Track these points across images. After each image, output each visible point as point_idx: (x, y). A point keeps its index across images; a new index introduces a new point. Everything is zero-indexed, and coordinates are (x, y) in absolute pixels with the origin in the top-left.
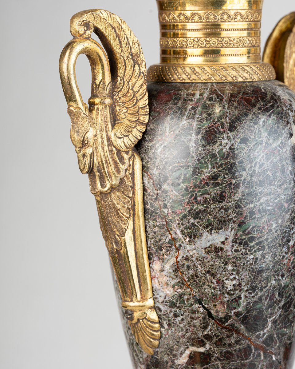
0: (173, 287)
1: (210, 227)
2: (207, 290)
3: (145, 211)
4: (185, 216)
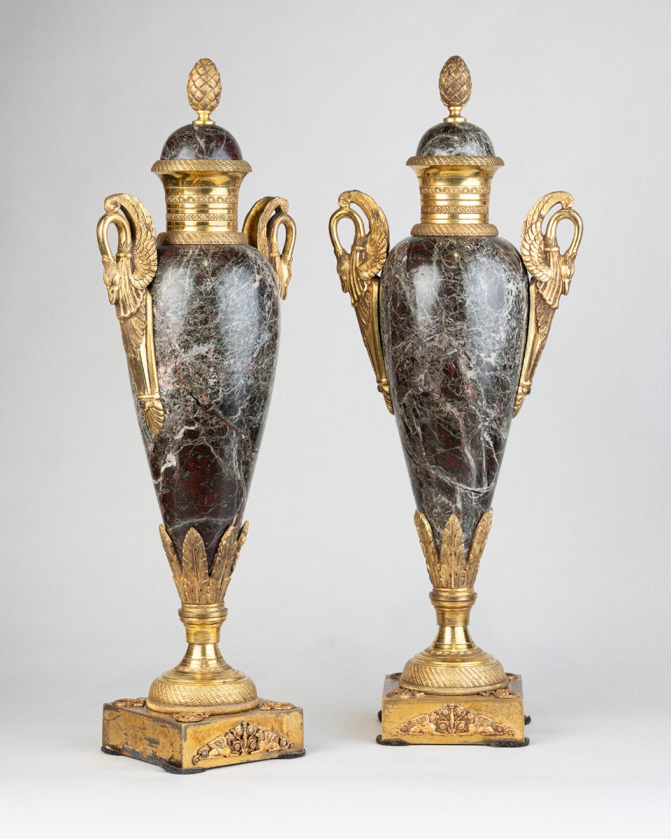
0: (173, 384)
1: (198, 341)
2: (196, 385)
3: (154, 331)
4: (181, 334)
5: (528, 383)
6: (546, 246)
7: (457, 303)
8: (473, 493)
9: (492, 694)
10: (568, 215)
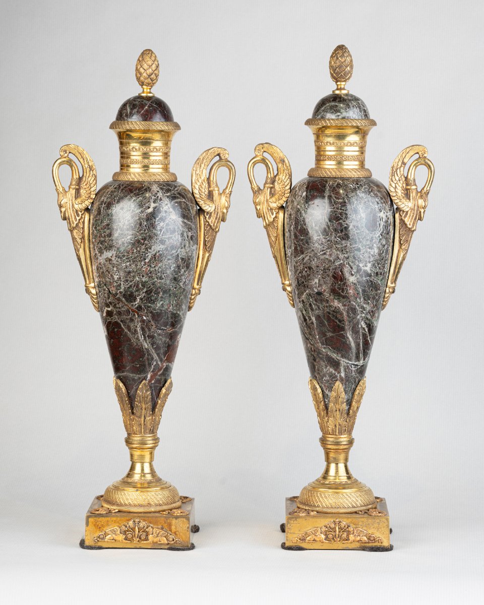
1: (106, 249)
5: (393, 285)
6: (407, 185)
7: (343, 227)
8: (352, 366)
9: (365, 512)
10: (424, 163)
